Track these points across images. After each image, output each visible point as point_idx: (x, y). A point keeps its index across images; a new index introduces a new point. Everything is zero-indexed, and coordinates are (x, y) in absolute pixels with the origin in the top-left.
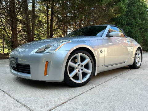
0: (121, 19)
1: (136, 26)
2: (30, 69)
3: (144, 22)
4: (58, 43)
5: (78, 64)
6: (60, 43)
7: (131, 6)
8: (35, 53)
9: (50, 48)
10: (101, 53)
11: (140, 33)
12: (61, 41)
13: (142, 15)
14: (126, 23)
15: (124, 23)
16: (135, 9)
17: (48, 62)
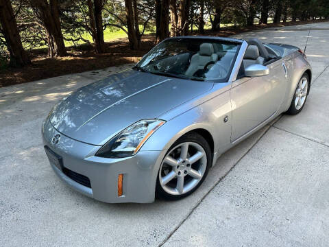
8: (95, 155)
17: (123, 175)
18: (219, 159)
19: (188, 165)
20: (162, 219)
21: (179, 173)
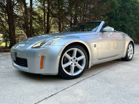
0: (115, 14)
1: (129, 20)
2: (27, 62)
3: (137, 17)
4: (53, 39)
5: (73, 57)
6: (55, 38)
7: (125, 2)
8: (32, 48)
9: (46, 43)
10: (95, 47)
11: (133, 28)
12: (56, 37)
13: (135, 10)
14: (120, 18)
15: (118, 18)
16: (129, 5)
17: (43, 56)
18: (92, 67)
19: (76, 61)
20: (62, 84)
21: (72, 64)
